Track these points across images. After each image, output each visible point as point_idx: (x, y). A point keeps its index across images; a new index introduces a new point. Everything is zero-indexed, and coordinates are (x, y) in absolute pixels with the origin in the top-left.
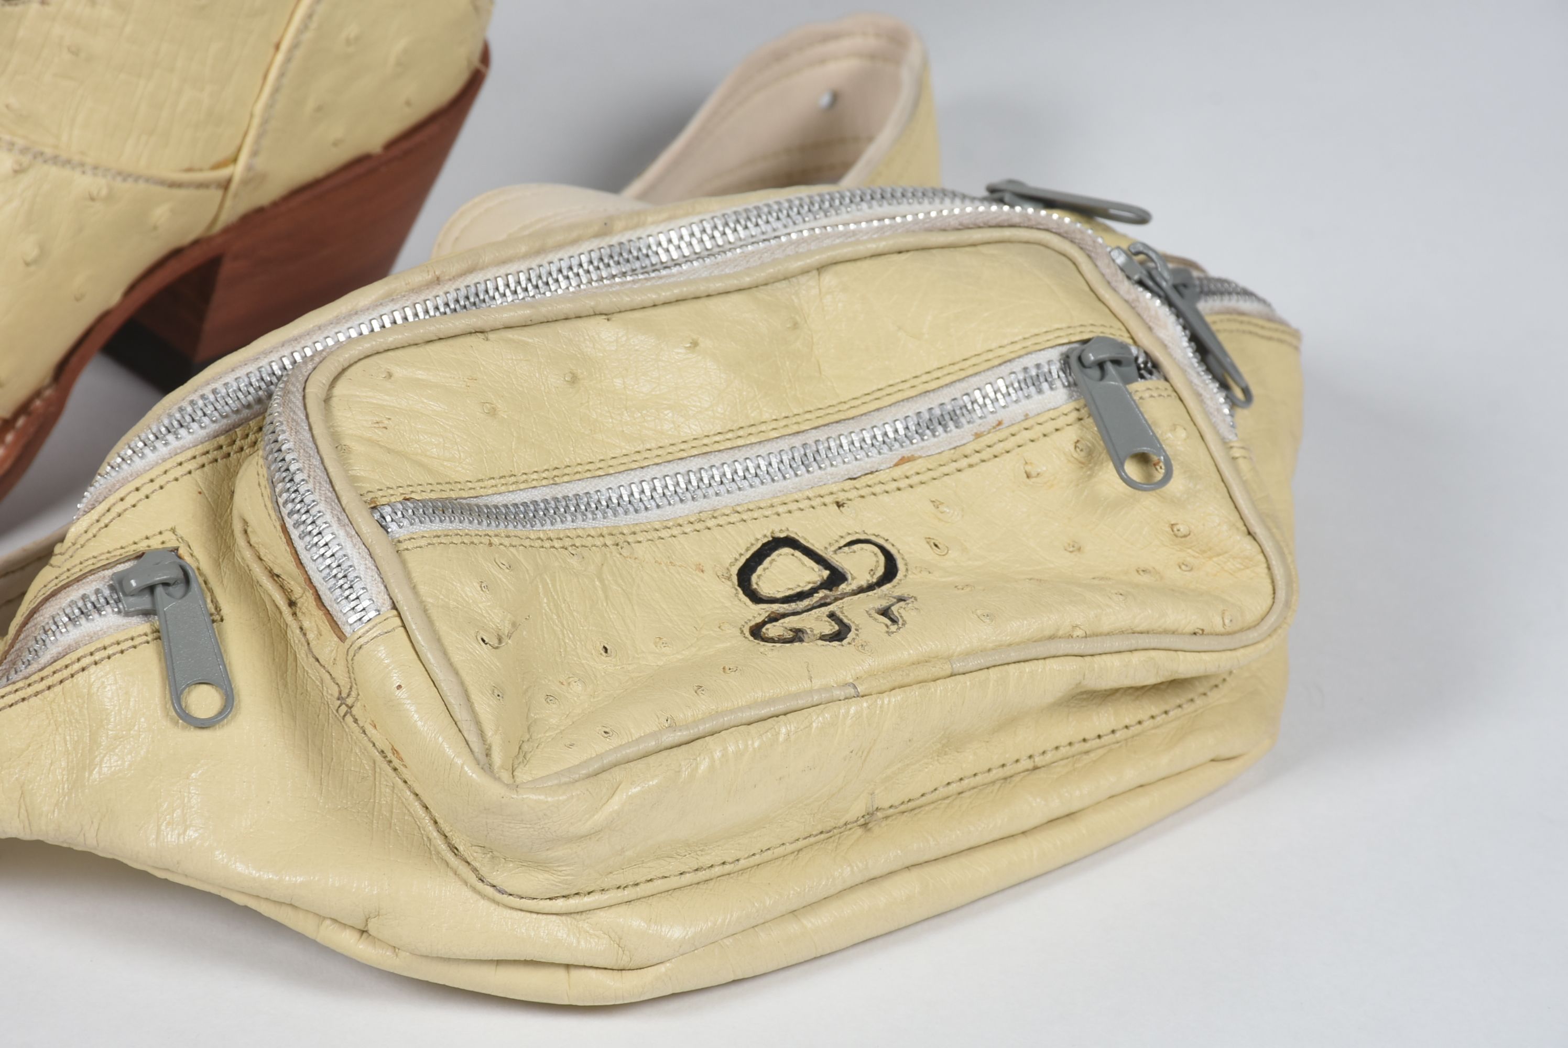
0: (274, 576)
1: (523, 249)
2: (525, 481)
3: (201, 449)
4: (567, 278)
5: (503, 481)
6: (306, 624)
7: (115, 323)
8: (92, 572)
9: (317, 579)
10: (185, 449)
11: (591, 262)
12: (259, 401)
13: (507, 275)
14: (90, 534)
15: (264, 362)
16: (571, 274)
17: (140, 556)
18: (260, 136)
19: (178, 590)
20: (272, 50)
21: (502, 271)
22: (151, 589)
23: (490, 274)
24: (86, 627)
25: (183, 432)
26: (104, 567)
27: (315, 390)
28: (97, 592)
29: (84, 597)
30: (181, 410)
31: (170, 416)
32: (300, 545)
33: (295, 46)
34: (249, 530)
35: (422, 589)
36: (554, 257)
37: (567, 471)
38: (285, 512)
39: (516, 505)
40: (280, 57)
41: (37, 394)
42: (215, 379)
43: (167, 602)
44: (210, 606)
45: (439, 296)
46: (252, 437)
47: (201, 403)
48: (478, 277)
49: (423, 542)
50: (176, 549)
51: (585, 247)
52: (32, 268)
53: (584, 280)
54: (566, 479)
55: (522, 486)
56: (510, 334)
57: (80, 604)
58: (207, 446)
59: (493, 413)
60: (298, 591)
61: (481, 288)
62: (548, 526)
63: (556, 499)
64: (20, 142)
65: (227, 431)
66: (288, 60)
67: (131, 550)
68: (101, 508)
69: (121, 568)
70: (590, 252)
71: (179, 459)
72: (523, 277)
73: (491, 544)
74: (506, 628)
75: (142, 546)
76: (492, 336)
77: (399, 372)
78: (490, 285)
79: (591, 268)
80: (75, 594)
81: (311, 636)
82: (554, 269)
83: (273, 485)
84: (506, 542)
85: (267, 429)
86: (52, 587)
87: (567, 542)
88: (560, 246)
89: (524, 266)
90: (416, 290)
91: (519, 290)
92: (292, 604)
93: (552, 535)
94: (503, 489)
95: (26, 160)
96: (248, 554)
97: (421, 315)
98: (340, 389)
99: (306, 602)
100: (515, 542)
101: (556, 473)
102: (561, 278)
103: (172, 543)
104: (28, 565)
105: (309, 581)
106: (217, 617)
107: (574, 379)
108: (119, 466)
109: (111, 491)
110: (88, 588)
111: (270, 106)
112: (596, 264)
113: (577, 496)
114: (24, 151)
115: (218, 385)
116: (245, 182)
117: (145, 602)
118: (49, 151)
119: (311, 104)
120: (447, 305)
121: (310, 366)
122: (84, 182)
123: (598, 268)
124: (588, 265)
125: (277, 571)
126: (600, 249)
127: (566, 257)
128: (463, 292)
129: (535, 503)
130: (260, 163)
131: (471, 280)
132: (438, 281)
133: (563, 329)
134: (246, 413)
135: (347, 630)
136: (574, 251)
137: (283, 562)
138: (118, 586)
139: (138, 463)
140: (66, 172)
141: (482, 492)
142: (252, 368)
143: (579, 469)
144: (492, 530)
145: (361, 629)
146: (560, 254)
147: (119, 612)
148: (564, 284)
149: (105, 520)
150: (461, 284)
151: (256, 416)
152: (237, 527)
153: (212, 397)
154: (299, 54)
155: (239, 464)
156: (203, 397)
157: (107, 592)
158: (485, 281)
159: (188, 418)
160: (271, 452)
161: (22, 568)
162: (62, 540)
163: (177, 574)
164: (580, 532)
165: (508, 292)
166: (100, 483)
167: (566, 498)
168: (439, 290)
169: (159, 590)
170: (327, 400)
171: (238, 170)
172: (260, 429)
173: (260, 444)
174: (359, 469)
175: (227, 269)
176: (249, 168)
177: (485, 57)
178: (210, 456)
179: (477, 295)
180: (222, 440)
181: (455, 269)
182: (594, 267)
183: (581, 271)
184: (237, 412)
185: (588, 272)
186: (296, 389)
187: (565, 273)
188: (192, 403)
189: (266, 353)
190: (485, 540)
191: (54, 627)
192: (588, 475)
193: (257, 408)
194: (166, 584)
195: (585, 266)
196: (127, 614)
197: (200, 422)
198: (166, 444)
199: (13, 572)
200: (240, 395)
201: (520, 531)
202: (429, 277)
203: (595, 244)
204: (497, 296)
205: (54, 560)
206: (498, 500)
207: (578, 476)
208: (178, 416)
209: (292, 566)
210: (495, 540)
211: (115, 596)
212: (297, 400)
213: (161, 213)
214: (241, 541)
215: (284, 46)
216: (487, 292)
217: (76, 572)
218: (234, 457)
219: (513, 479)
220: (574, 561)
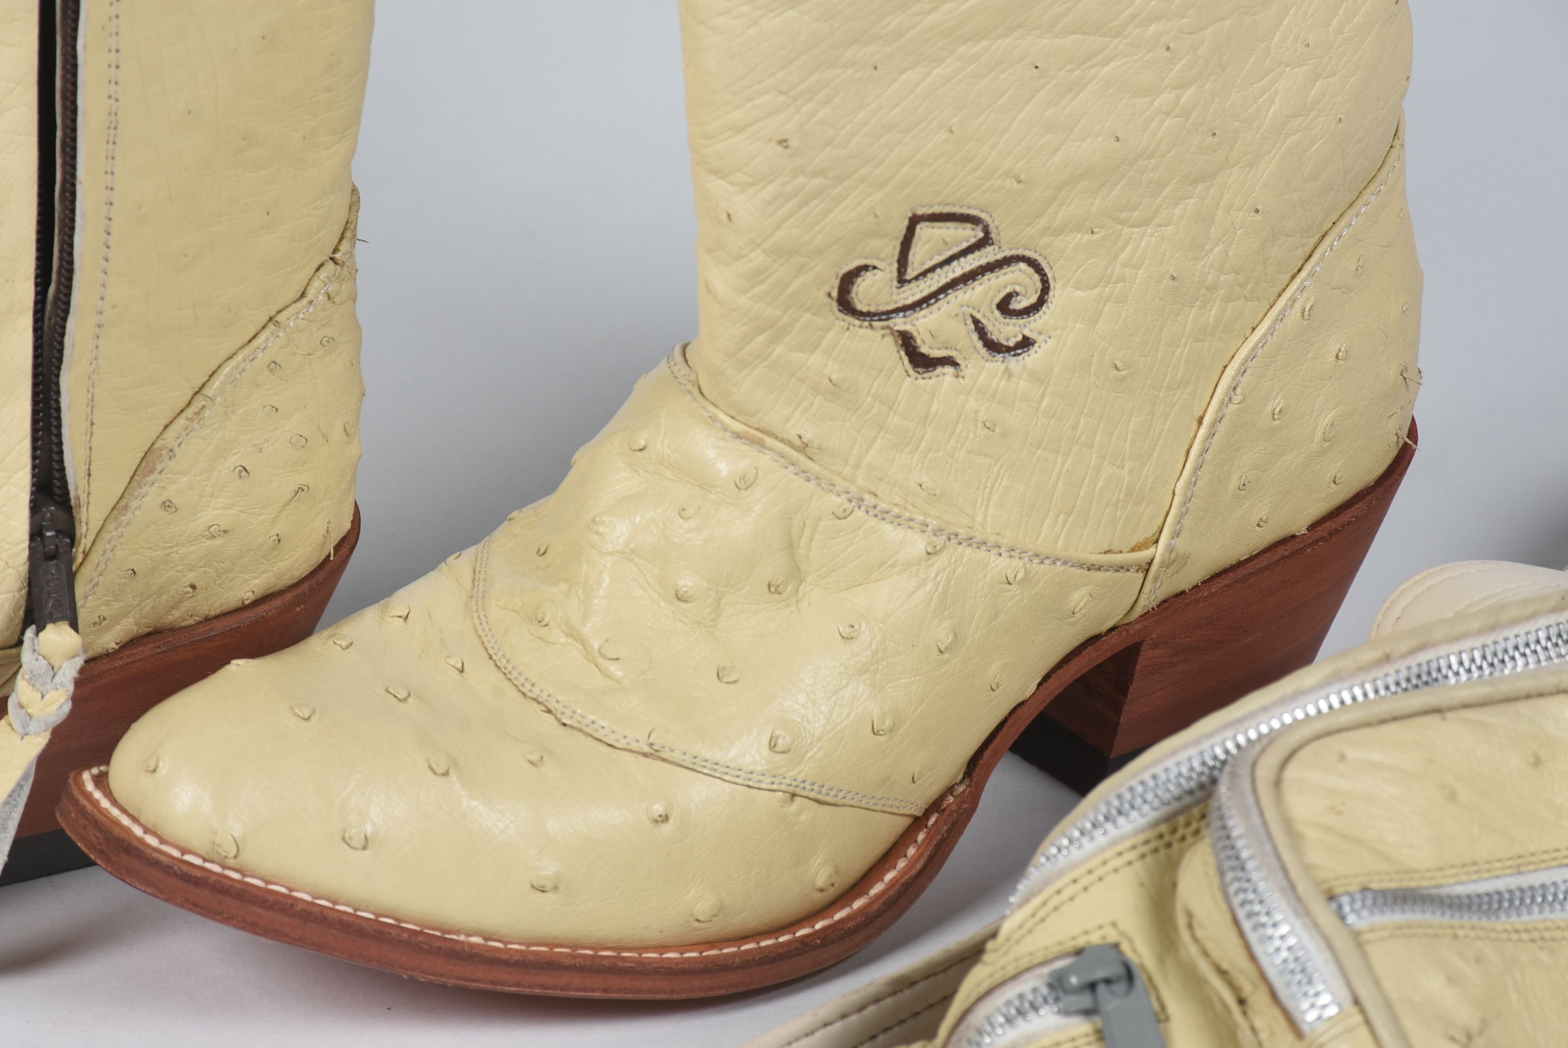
0: (1222, 973)
1: (1477, 625)
2: (1488, 870)
3: (1141, 838)
4: (1524, 655)
5: (1465, 870)
6: (1258, 1023)
7: (1029, 715)
8: (1029, 969)
9: (1272, 974)
10: (1123, 838)
11: (1549, 638)
12: (1202, 786)
13: (1460, 653)
14: (1025, 929)
15: (1206, 746)
16: (1528, 651)
17: (1079, 952)
18: (1182, 515)
19: (1120, 988)
20: (1195, 424)
21: (1456, 647)
22: (1092, 986)
23: (1442, 651)
24: (1024, 1027)
25: (1121, 820)
26: (1042, 964)
27: (1265, 772)
28: (1035, 990)
29: (1021, 997)
30: (1119, 797)
31: (1108, 804)
32: (1252, 937)
33: (1218, 420)
34: (1195, 924)
35: (1387, 983)
36: (1510, 633)
37: (1533, 859)
38: (1236, 901)
39: (1479, 896)
40: (1203, 431)
41: (950, 790)
42: (1155, 763)
43: (1110, 1000)
44: (1155, 1005)
45: (1390, 674)
46: (1194, 826)
47: (1140, 789)
48: (1430, 655)
49: (1384, 934)
50: (1116, 946)
51: (1543, 622)
52: (946, 656)
53: (1542, 657)
54: (1531, 867)
55: (1485, 875)
56: (1469, 714)
57: (1017, 1003)
58: (1149, 834)
59: (1452, 796)
60: (1247, 989)
61: (1434, 666)
62: (1514, 918)
63: (1521, 890)
64: (933, 523)
65: (1170, 818)
66: (1211, 435)
67: (1070, 945)
68: (1036, 902)
69: (1059, 964)
70: (1548, 627)
71: (1119, 848)
72: (1477, 655)
73: (1455, 936)
74: (1475, 1025)
75: (1081, 942)
76: (1450, 715)
77: (1353, 754)
78: (1443, 663)
79: (1549, 645)
80: (1010, 992)
81: (1263, 1036)
82: (1510, 646)
83: (1222, 873)
84: (1472, 934)
85: (1213, 815)
86: (985, 986)
87: (1536, 935)
88: (1515, 622)
89: (1478, 643)
90: (1365, 668)
91: (1474, 668)
92: (1242, 1002)
93: (1519, 927)
94: (1465, 878)
95: (940, 541)
96: (1193, 950)
97: (1371, 695)
98: (1291, 772)
99: (1259, 999)
100: (1481, 933)
101: (1521, 861)
102: (1517, 655)
103: (1112, 937)
104: (951, 967)
105: (1263, 976)
106: (1162, 1017)
107: (1537, 762)
108: (1055, 856)
109: (1047, 883)
110: (1025, 986)
111: (1192, 483)
112: (1554, 640)
113: (1543, 886)
114: (937, 532)
115: (1158, 770)
116: (1165, 565)
117: (1085, 1000)
118: (963, 533)
119: (1234, 482)
120: (1398, 684)
121: (1258, 748)
122: (999, 565)
123: (1556, 645)
124: (1546, 642)
125: (1225, 966)
126: (1558, 624)
127: (1522, 633)
128: (1415, 670)
129: (1499, 893)
130: (1181, 544)
131: (1423, 657)
132: (1387, 659)
133: (1525, 709)
134: (1188, 800)
135: (1305, 1028)
136: (1531, 626)
137: (1232, 956)
138: (1057, 984)
139: (1076, 854)
140: (982, 554)
141: (1443, 881)
142: (1193, 752)
143: (1545, 857)
144: (1456, 922)
145: (1321, 1027)
146: (1516, 630)
147: (1059, 1012)
148: (1520, 661)
149: (1041, 914)
150: (1413, 661)
151: (1198, 802)
152: (1181, 920)
153: (1151, 783)
154: (1221, 427)
155: (1181, 854)
156: (1143, 783)
157: (1045, 990)
158: (1438, 659)
159: (1127, 806)
160: (1220, 839)
161: (945, 970)
162: (994, 935)
163: (1118, 970)
164: (1548, 924)
165: (1462, 671)
166: (1034, 875)
167: (1532, 888)
168: (1390, 669)
169: (1102, 989)
170: (1278, 783)
171: (1159, 551)
172: (1203, 816)
173: (1204, 832)
174: (1314, 856)
175: (1146, 657)
176: (1170, 549)
177: (1413, 432)
178: (1152, 846)
179: (1429, 673)
180: (1163, 828)
181: (1404, 647)
182: (1552, 644)
183: (1539, 648)
184: (1178, 798)
185: (1546, 649)
186: (1244, 772)
187: (1522, 649)
188: (1131, 789)
189: (1208, 736)
190: (1450, 932)
191: (989, 1028)
192: (1555, 863)
193: (1200, 794)
194: (1108, 981)
195: (1543, 642)
196: (1067, 1013)
197: (1139, 809)
198: (1105, 833)
199: (935, 974)
200: (1183, 781)
201: (1484, 922)
202: (1376, 654)
203: (1552, 619)
204: (1450, 674)
205: (987, 957)
206: (1461, 890)
207: (1544, 865)
208: (1116, 803)
209: (1243, 961)
210: (1461, 932)
211: (1054, 995)
212: (1246, 783)
213: (1078, 598)
214: (1185, 935)
215: (1207, 421)
216: (1439, 670)
217: (1011, 969)
218: (1176, 846)
219: (1475, 868)
220: (1544, 955)
